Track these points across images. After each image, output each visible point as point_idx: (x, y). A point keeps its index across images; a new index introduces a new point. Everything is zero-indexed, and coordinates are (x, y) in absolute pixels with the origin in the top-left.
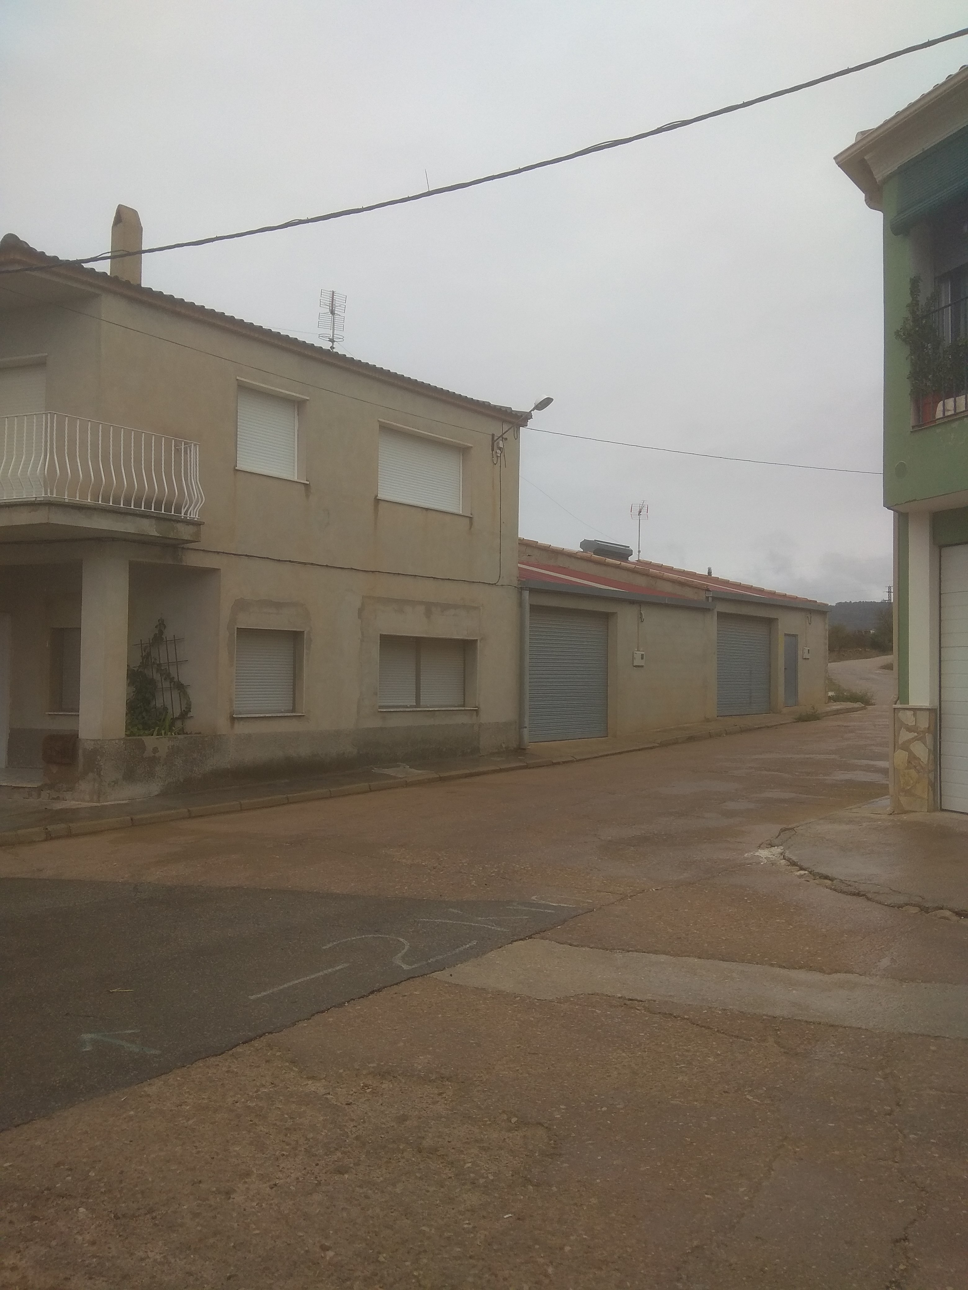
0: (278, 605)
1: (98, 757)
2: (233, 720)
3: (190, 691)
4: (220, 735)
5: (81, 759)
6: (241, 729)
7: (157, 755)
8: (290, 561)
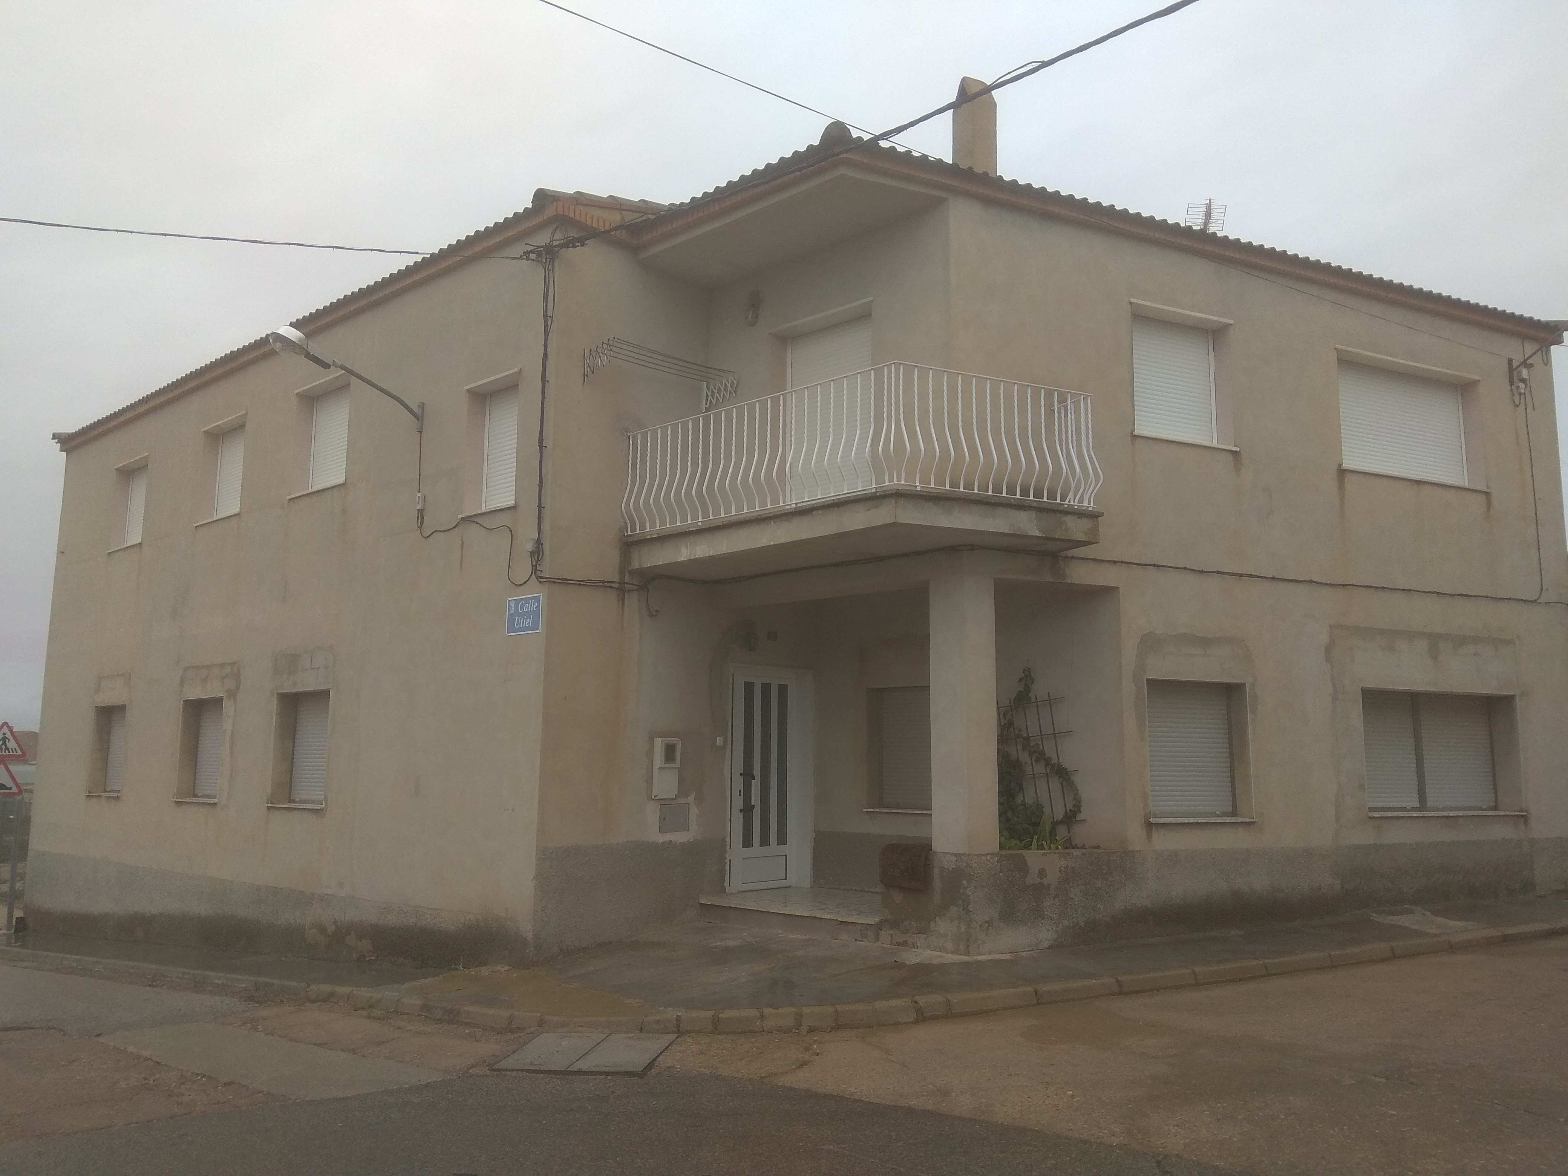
0: (1204, 642)
1: (965, 882)
2: (1150, 826)
3: (1077, 779)
4: (1133, 851)
5: (937, 884)
6: (1164, 842)
7: (1045, 881)
8: (1218, 572)
